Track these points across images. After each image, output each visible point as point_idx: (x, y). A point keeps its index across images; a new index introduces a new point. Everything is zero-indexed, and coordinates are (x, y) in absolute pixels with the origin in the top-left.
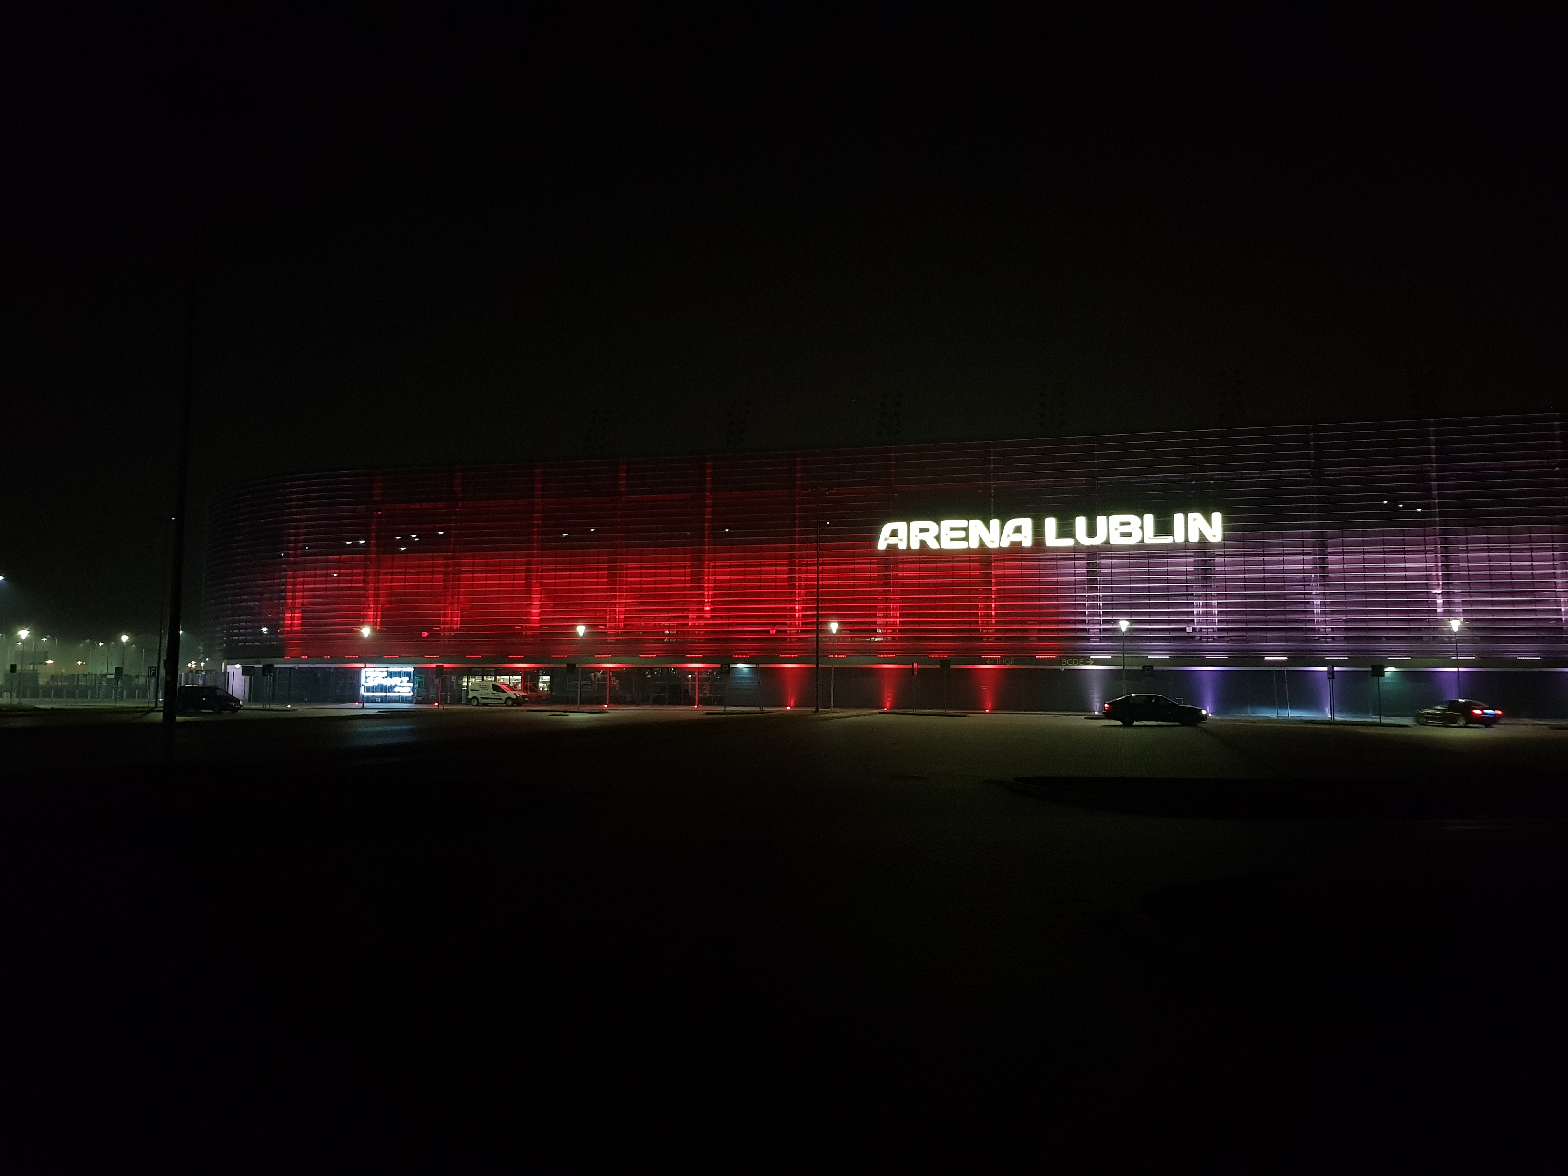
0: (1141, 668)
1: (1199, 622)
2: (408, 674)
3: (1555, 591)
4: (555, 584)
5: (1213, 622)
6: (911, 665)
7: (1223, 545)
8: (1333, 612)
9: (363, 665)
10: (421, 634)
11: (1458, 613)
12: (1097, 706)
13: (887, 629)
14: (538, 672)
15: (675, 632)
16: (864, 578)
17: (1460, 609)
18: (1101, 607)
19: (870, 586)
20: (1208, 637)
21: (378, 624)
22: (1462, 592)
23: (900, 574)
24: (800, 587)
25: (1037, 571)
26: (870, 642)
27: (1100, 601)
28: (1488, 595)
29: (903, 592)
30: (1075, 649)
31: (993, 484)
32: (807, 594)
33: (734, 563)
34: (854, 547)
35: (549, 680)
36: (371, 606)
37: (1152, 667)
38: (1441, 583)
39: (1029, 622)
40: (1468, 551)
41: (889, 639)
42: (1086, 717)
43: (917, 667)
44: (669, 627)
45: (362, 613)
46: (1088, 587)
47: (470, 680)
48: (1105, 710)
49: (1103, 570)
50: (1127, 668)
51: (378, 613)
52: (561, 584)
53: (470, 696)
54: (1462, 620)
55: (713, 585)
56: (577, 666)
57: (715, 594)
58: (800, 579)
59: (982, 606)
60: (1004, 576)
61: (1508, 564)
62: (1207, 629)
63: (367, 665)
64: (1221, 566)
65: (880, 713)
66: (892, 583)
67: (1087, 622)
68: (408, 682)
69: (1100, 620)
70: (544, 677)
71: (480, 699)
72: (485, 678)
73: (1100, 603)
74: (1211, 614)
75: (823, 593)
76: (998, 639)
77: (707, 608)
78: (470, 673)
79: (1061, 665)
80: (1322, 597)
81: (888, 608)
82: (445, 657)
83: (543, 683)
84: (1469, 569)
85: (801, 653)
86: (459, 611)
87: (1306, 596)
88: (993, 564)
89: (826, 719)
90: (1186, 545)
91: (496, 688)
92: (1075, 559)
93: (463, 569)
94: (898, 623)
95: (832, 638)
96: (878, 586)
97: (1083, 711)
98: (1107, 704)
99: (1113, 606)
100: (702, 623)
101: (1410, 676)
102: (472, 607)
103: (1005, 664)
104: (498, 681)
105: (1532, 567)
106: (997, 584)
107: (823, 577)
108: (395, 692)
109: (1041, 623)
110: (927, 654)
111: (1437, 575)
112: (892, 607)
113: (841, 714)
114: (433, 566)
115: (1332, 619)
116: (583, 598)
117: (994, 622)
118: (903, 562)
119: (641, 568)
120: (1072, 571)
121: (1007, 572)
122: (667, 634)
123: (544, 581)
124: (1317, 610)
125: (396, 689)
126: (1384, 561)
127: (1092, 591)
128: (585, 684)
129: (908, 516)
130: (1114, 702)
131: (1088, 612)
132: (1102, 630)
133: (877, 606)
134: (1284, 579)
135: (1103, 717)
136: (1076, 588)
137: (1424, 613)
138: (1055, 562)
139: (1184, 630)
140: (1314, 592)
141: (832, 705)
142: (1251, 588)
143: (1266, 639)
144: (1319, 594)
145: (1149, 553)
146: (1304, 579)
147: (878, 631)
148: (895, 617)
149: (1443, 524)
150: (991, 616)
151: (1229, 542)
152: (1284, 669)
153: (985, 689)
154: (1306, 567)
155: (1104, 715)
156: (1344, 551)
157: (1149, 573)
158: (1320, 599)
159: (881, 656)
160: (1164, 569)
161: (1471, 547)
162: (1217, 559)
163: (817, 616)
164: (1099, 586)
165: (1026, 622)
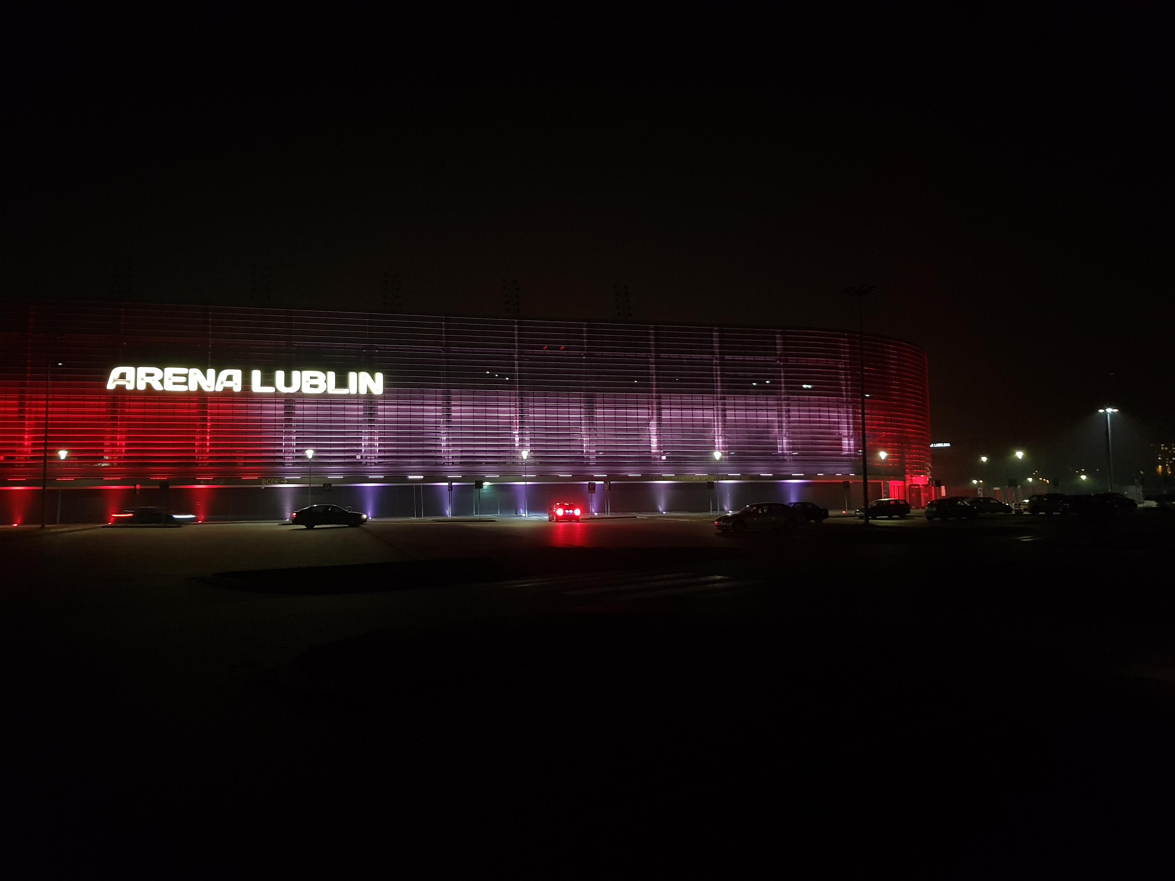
0: (322, 485)
1: (365, 451)
3: (581, 434)
5: (375, 452)
6: (134, 486)
7: (383, 397)
8: (453, 445)
11: (527, 446)
12: (289, 514)
13: (113, 456)
16: (93, 413)
17: (528, 444)
18: (295, 440)
19: (99, 419)
20: (371, 463)
22: (530, 433)
23: (127, 410)
24: (30, 419)
25: (244, 411)
26: (97, 467)
27: (293, 435)
28: (544, 435)
29: (129, 425)
30: (272, 472)
31: (212, 340)
32: (36, 425)
34: (86, 386)
37: (330, 484)
38: (518, 427)
39: (237, 451)
40: (534, 407)
41: (115, 464)
42: (279, 523)
43: (139, 488)
46: (285, 425)
48: (294, 518)
49: (297, 412)
50: (312, 485)
54: (529, 451)
58: (30, 412)
59: (199, 438)
60: (218, 414)
61: (556, 416)
62: (371, 456)
64: (384, 412)
65: (104, 527)
66: (119, 417)
67: (283, 451)
69: (293, 450)
73: (294, 437)
74: (374, 446)
75: (52, 425)
76: (211, 464)
79: (262, 484)
80: (448, 435)
81: (114, 439)
84: (534, 418)
85: (28, 477)
87: (436, 434)
88: (209, 404)
89: (51, 534)
90: (358, 396)
92: (276, 403)
94: (124, 451)
95: (61, 463)
96: (106, 419)
97: (278, 519)
98: (295, 513)
99: (303, 439)
101: (500, 488)
103: (216, 484)
105: (569, 418)
106: (212, 420)
107: (52, 411)
109: (246, 452)
110: (149, 477)
111: (516, 422)
112: (118, 438)
113: (66, 529)
115: (453, 450)
117: (208, 451)
118: (130, 401)
120: (273, 412)
121: (220, 411)
124: (444, 444)
126: (486, 411)
127: (288, 427)
129: (136, 362)
130: (300, 511)
131: (285, 443)
132: (294, 458)
133: (104, 436)
134: (423, 422)
135: (292, 523)
136: (275, 425)
137: (507, 446)
138: (260, 405)
139: (355, 457)
140: (442, 431)
141: (58, 521)
142: (401, 428)
143: (410, 464)
144: (445, 433)
145: (331, 401)
146: (436, 422)
147: (104, 458)
148: (121, 446)
149: (520, 388)
150: (206, 446)
151: (387, 395)
152: (421, 484)
153: (198, 503)
154: (438, 414)
155: (293, 522)
156: (462, 404)
157: (331, 415)
158: (446, 436)
159: (107, 479)
160: (342, 413)
161: (536, 404)
162: (379, 407)
163: (45, 445)
164: (293, 424)
165: (234, 451)
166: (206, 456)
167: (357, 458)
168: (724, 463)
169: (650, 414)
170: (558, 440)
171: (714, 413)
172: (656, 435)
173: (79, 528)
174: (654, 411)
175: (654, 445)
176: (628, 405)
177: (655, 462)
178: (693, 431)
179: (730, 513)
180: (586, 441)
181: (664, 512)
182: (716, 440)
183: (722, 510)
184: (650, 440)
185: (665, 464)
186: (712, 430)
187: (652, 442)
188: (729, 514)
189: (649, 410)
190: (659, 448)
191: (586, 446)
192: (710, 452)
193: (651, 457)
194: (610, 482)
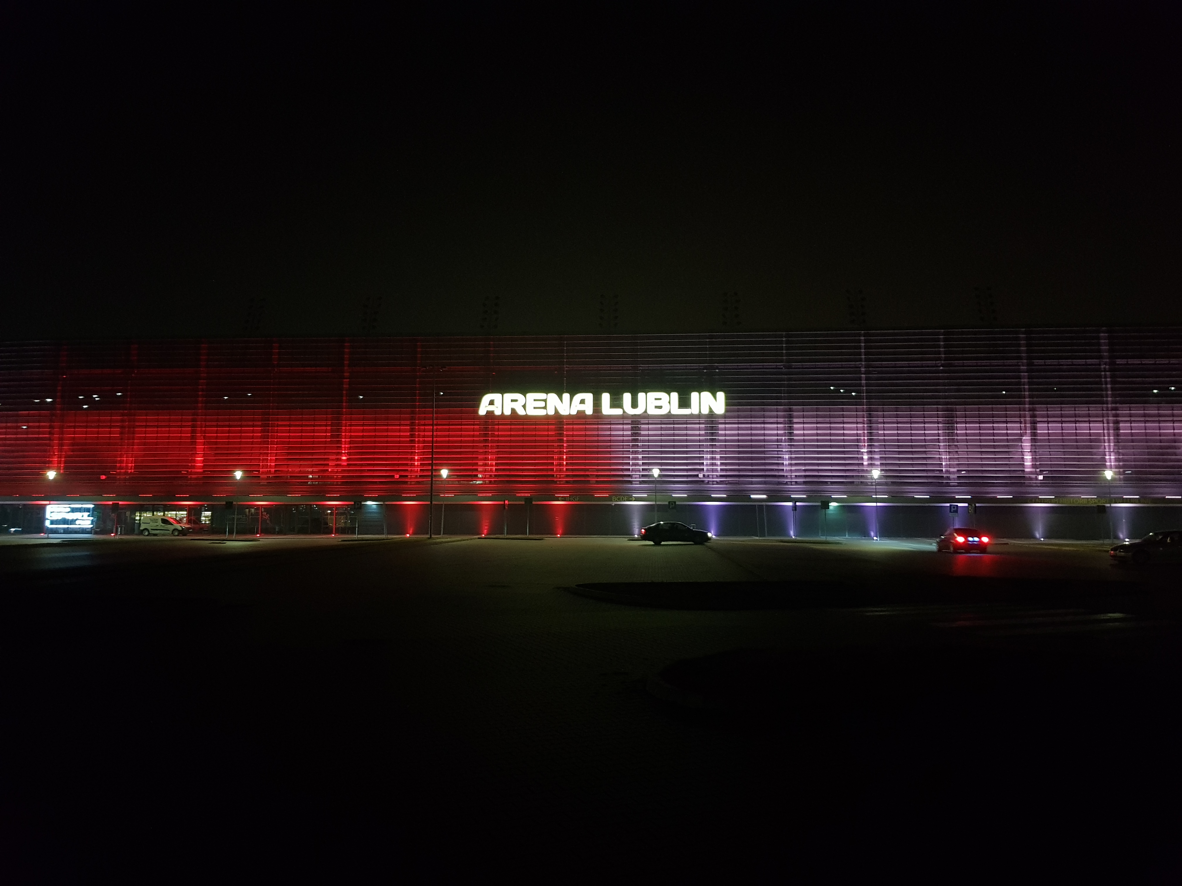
0: (667, 503)
1: (708, 470)
2: (87, 510)
3: (939, 451)
4: (217, 437)
5: (716, 470)
6: (503, 502)
7: (724, 416)
8: (796, 464)
9: (47, 502)
10: (100, 477)
11: (877, 465)
12: (637, 530)
13: (486, 475)
14: (201, 509)
15: (317, 477)
16: (469, 436)
17: (878, 463)
18: (641, 459)
19: (473, 442)
20: (713, 481)
21: (62, 468)
22: (880, 451)
23: (496, 433)
24: (419, 442)
25: (596, 433)
26: (473, 484)
27: (640, 455)
28: (895, 453)
29: (498, 447)
30: (621, 490)
31: (566, 367)
32: (424, 448)
33: (366, 422)
34: (461, 412)
35: (210, 515)
36: (56, 453)
37: (675, 502)
38: (866, 444)
39: (590, 470)
40: (884, 423)
41: (487, 482)
42: (628, 539)
43: (507, 504)
44: (312, 473)
45: (48, 459)
46: (632, 444)
47: (142, 515)
48: (642, 534)
49: (643, 433)
50: (658, 503)
51: (62, 459)
52: (222, 438)
53: (142, 528)
54: (880, 470)
55: (349, 440)
56: (234, 503)
57: (350, 447)
58: (419, 436)
59: (557, 458)
60: (573, 436)
61: (909, 432)
62: (713, 475)
63: (52, 502)
64: (725, 431)
65: (479, 538)
66: (490, 440)
67: (631, 470)
68: (89, 516)
69: (640, 469)
70: (206, 513)
71: (150, 530)
72: (155, 513)
73: (640, 456)
74: (715, 464)
75: (437, 447)
76: (567, 482)
77: (344, 458)
78: (143, 509)
79: (612, 501)
80: (789, 453)
81: (486, 459)
82: (120, 496)
83: (205, 517)
84: (884, 435)
85: (419, 493)
86: (133, 459)
87: (778, 452)
88: (565, 427)
89: (436, 543)
90: (700, 416)
91: (165, 521)
92: (623, 424)
93: (137, 424)
94: (494, 470)
95: (443, 481)
96: (480, 442)
97: (626, 535)
98: (644, 529)
99: (649, 458)
100: (340, 469)
101: (847, 509)
102: (144, 456)
103: (572, 501)
104: (166, 516)
105: (925, 435)
106: (568, 441)
107: (437, 435)
108: (76, 525)
109: (598, 470)
110: (516, 494)
111: (864, 439)
112: (490, 458)
113: (449, 540)
114: (111, 421)
115: (796, 469)
116: (240, 449)
117: (565, 470)
118: (498, 424)
119: (290, 426)
120: (621, 433)
121: (575, 433)
122: (310, 478)
123: (207, 435)
124: (786, 462)
125: (77, 522)
126: (830, 429)
127: (635, 447)
128: (240, 518)
129: (502, 389)
130: (648, 528)
131: (632, 463)
132: (641, 476)
133: (478, 457)
134: (764, 441)
135: (640, 539)
136: (623, 445)
137: (856, 465)
138: (609, 426)
139: (697, 476)
140: (784, 450)
141: (442, 532)
142: (743, 447)
143: (752, 483)
144: (787, 451)
145: (674, 421)
146: (777, 441)
147: (478, 476)
148: (492, 465)
149: (868, 404)
150: (562, 465)
151: (729, 414)
152: (764, 503)
153: (557, 518)
154: (779, 432)
155: (641, 537)
156: (804, 421)
157: (674, 435)
158: (788, 455)
159: (481, 495)
160: (685, 432)
161: (886, 420)
162: (720, 426)
163: (432, 465)
164: (639, 444)
165: (588, 470)
166: (562, 475)
167: (699, 477)
168: (1118, 483)
169: (1023, 428)
170: (912, 459)
171: (1103, 426)
172: (1031, 451)
173: (459, 539)
174: (1027, 425)
175: (1028, 463)
176: (995, 419)
177: (1030, 483)
178: (1077, 447)
179: (1127, 541)
180: (946, 460)
181: (1042, 539)
182: (1107, 457)
183: (1117, 537)
184: (1024, 458)
185: (1042, 484)
186: (1102, 445)
187: (1025, 460)
188: (1127, 543)
189: (1021, 424)
190: (1034, 466)
191: (945, 465)
192: (1099, 471)
193: (1024, 477)
194: (975, 505)
